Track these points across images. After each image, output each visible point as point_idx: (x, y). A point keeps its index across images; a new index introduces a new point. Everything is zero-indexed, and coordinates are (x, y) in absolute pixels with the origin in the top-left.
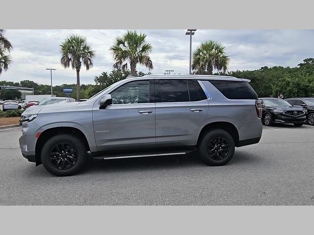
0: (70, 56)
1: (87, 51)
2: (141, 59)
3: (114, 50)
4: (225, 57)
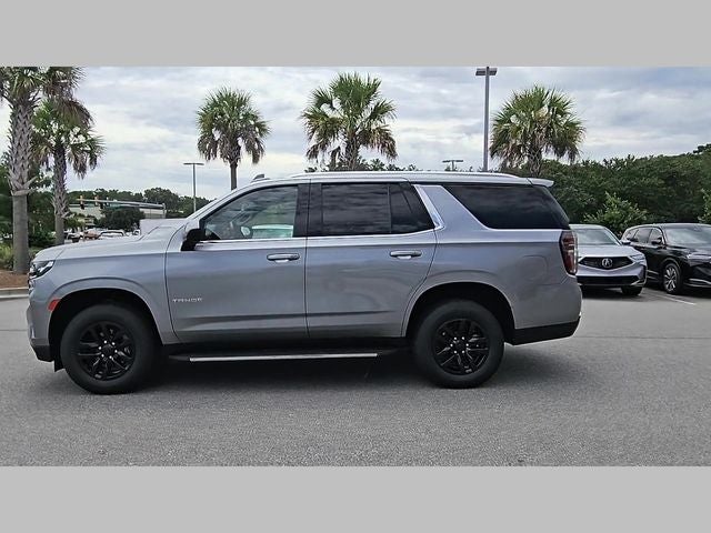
0: (217, 135)
1: (252, 123)
2: (367, 138)
3: (309, 117)
4: (573, 125)
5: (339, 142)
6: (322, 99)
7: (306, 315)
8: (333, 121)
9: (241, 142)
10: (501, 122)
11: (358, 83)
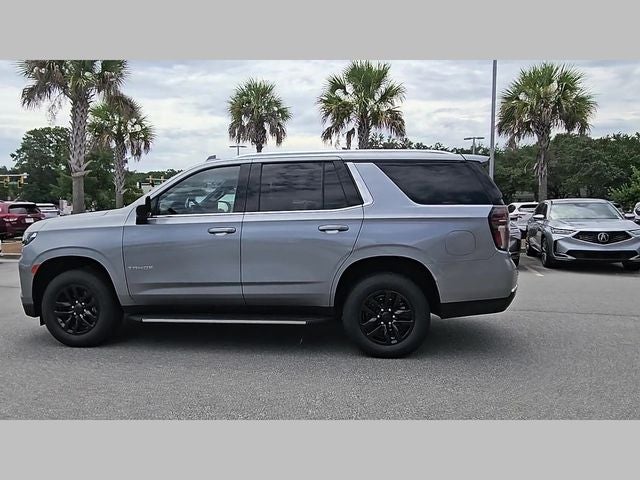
0: (246, 121)
1: (276, 109)
2: (376, 118)
3: (325, 101)
4: (583, 99)
5: (352, 124)
6: (336, 85)
7: (241, 284)
8: (346, 104)
9: (267, 126)
10: (509, 99)
11: (370, 69)
